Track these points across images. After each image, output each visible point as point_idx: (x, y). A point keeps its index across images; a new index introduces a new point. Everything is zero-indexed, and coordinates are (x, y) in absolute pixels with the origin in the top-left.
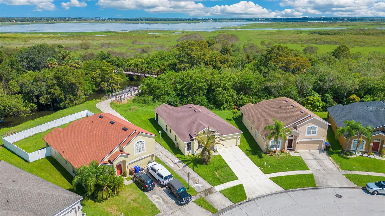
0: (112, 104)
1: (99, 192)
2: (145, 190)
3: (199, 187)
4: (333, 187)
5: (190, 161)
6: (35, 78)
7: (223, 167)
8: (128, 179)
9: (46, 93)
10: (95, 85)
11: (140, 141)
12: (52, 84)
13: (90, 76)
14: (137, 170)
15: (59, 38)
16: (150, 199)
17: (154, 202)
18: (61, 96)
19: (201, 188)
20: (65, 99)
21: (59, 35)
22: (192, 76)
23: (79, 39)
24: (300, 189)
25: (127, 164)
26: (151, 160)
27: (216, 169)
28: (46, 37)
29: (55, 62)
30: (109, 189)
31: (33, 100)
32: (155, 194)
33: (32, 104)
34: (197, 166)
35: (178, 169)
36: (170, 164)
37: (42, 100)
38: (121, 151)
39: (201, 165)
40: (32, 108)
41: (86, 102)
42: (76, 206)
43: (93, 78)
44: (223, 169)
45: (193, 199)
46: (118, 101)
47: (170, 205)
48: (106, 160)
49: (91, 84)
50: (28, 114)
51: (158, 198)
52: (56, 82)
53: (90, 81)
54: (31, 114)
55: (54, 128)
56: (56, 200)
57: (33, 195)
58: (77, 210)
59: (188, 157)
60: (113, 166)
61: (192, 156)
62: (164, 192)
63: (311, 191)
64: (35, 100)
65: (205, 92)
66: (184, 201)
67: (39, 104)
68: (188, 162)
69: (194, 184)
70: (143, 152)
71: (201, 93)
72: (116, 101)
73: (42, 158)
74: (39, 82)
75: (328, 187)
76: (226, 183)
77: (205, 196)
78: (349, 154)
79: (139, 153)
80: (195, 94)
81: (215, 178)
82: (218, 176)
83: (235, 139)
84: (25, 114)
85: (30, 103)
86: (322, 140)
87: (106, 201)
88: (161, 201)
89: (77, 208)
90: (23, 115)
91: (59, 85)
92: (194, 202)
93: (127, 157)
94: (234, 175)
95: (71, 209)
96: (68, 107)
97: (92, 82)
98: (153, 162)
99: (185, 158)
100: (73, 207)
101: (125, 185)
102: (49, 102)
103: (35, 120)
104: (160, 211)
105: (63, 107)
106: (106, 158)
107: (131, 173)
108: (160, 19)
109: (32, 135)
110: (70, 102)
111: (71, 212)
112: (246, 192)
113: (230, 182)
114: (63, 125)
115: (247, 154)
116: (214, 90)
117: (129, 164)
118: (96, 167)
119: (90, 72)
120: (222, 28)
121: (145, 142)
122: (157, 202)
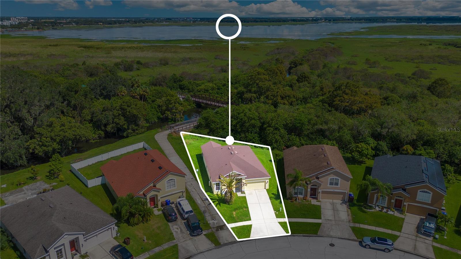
0: (169, 136)
1: (132, 218)
2: (169, 221)
3: (214, 223)
4: (333, 236)
5: (216, 199)
6: (104, 108)
7: (242, 208)
8: (159, 210)
9: (112, 122)
10: (161, 112)
11: (171, 179)
12: (118, 114)
13: (156, 103)
14: (167, 203)
15: (141, 49)
16: (171, 228)
17: (173, 231)
18: (124, 126)
19: (215, 224)
20: (128, 129)
21: (142, 45)
22: (246, 113)
23: (161, 51)
24: (301, 235)
25: (159, 198)
26: (181, 196)
27: (235, 210)
28: (130, 48)
29: (124, 90)
30: (140, 217)
31: (101, 128)
32: (176, 225)
33: (100, 132)
34: (220, 205)
35: (203, 206)
36: (198, 200)
37: (109, 128)
38: (155, 186)
39: (224, 204)
40: (100, 135)
41: (147, 131)
42: (112, 227)
43: (159, 106)
44: (241, 210)
45: (204, 233)
46: (176, 133)
47: (185, 235)
48: (142, 193)
49: (157, 111)
50: (96, 141)
51: (177, 228)
52: (121, 113)
53: (156, 109)
54: (99, 141)
55: (113, 157)
56: (97, 221)
57: (82, 215)
58: (112, 230)
59: (216, 196)
60: (146, 199)
61: (220, 195)
62: (184, 224)
63: (311, 238)
64: (103, 128)
65: (257, 129)
66: (196, 233)
67: (106, 132)
68: (214, 200)
69: (211, 220)
70: (175, 188)
71: (253, 131)
72: (174, 133)
73: (98, 185)
74: (107, 111)
75: (327, 236)
76: (239, 223)
77: (215, 231)
78: (368, 207)
79: (170, 189)
80: (248, 131)
81: (231, 217)
82: (234, 215)
83: (264, 183)
84: (94, 140)
85: (98, 130)
86: (345, 191)
87: (137, 226)
88: (179, 231)
89: (112, 229)
90: (92, 141)
91: (124, 116)
92: (204, 235)
93: (159, 192)
94: (249, 216)
95: (107, 228)
96: (130, 136)
97: (158, 110)
98: (183, 197)
99: (213, 196)
100: (110, 227)
101: (154, 214)
102: (114, 131)
103: (100, 148)
104: (175, 238)
105: (126, 136)
106: (141, 191)
107: (162, 205)
108: (259, 20)
109: (94, 163)
110: (132, 131)
111: (108, 230)
112: (251, 232)
113: (243, 222)
114: (122, 155)
115: (270, 198)
116: (265, 129)
117: (161, 198)
118: (132, 198)
119: (157, 99)
120: (332, 34)
121: (175, 180)
122: (175, 231)
